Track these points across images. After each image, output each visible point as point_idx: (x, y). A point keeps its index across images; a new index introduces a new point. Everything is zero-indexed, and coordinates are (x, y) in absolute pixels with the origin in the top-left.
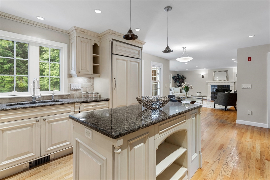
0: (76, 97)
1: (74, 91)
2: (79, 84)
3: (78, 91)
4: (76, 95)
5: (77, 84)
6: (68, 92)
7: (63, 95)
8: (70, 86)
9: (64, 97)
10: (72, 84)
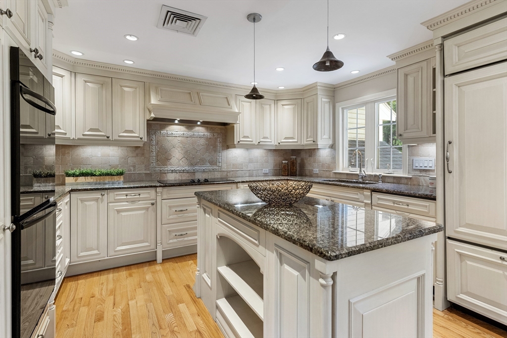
0: (424, 185)
1: (419, 173)
2: (431, 159)
3: (428, 173)
4: (424, 179)
5: (428, 158)
6: (408, 173)
7: (400, 178)
8: (413, 162)
9: (403, 181)
10: (415, 158)
